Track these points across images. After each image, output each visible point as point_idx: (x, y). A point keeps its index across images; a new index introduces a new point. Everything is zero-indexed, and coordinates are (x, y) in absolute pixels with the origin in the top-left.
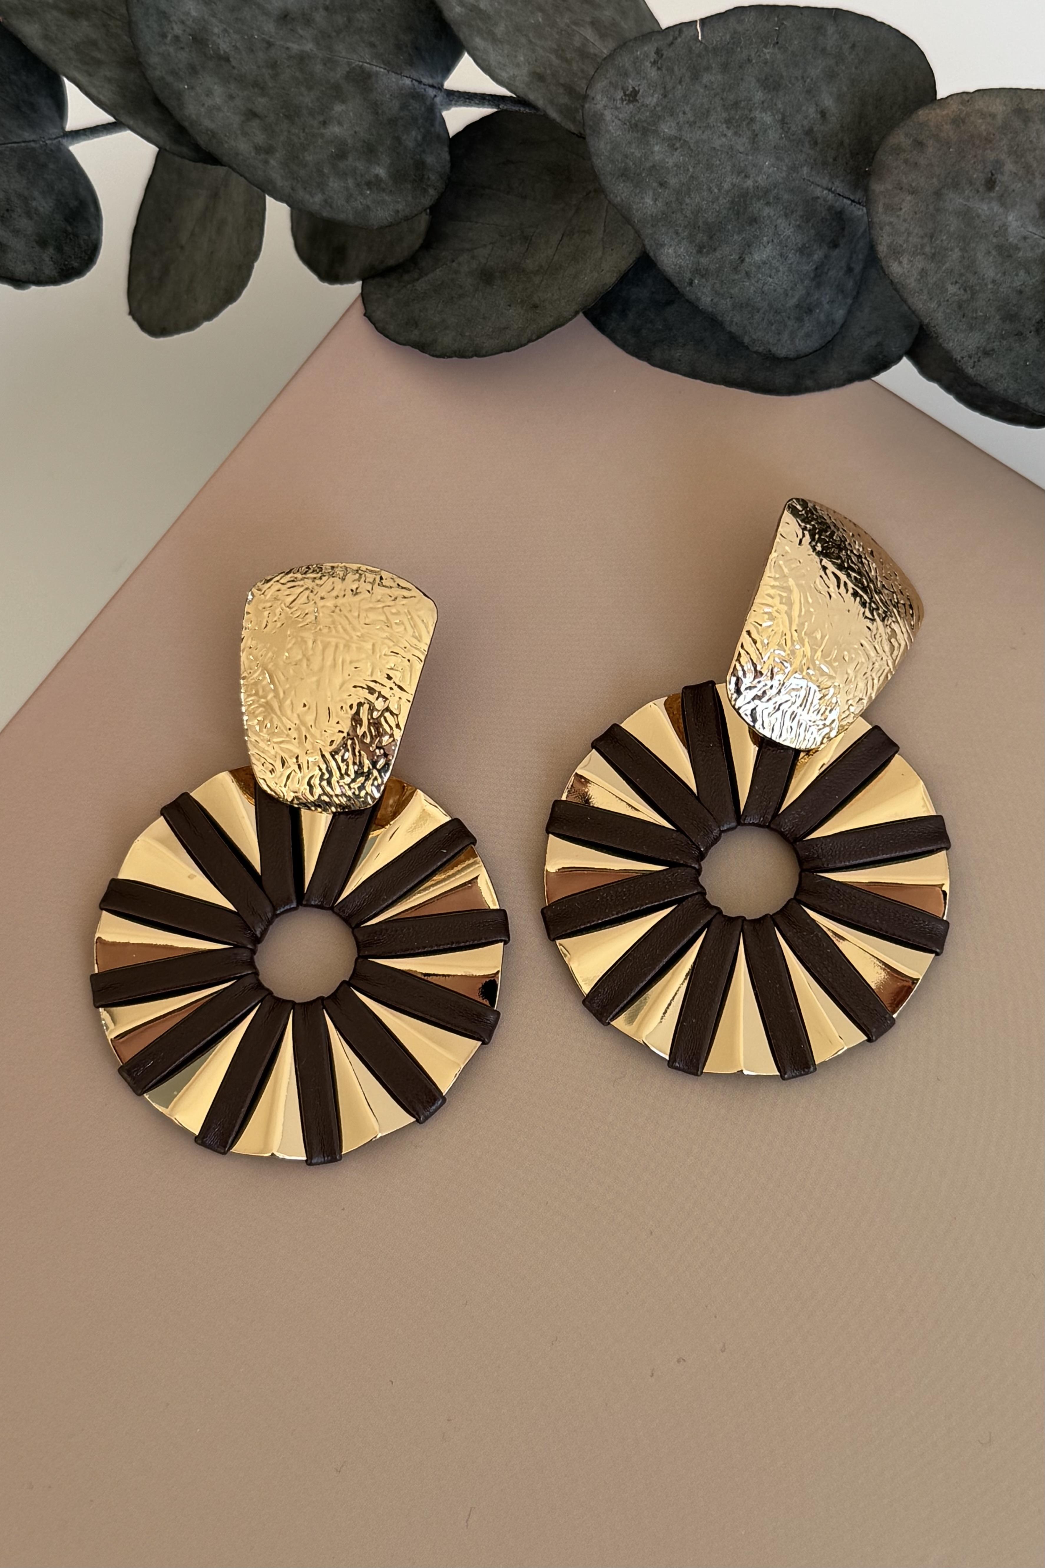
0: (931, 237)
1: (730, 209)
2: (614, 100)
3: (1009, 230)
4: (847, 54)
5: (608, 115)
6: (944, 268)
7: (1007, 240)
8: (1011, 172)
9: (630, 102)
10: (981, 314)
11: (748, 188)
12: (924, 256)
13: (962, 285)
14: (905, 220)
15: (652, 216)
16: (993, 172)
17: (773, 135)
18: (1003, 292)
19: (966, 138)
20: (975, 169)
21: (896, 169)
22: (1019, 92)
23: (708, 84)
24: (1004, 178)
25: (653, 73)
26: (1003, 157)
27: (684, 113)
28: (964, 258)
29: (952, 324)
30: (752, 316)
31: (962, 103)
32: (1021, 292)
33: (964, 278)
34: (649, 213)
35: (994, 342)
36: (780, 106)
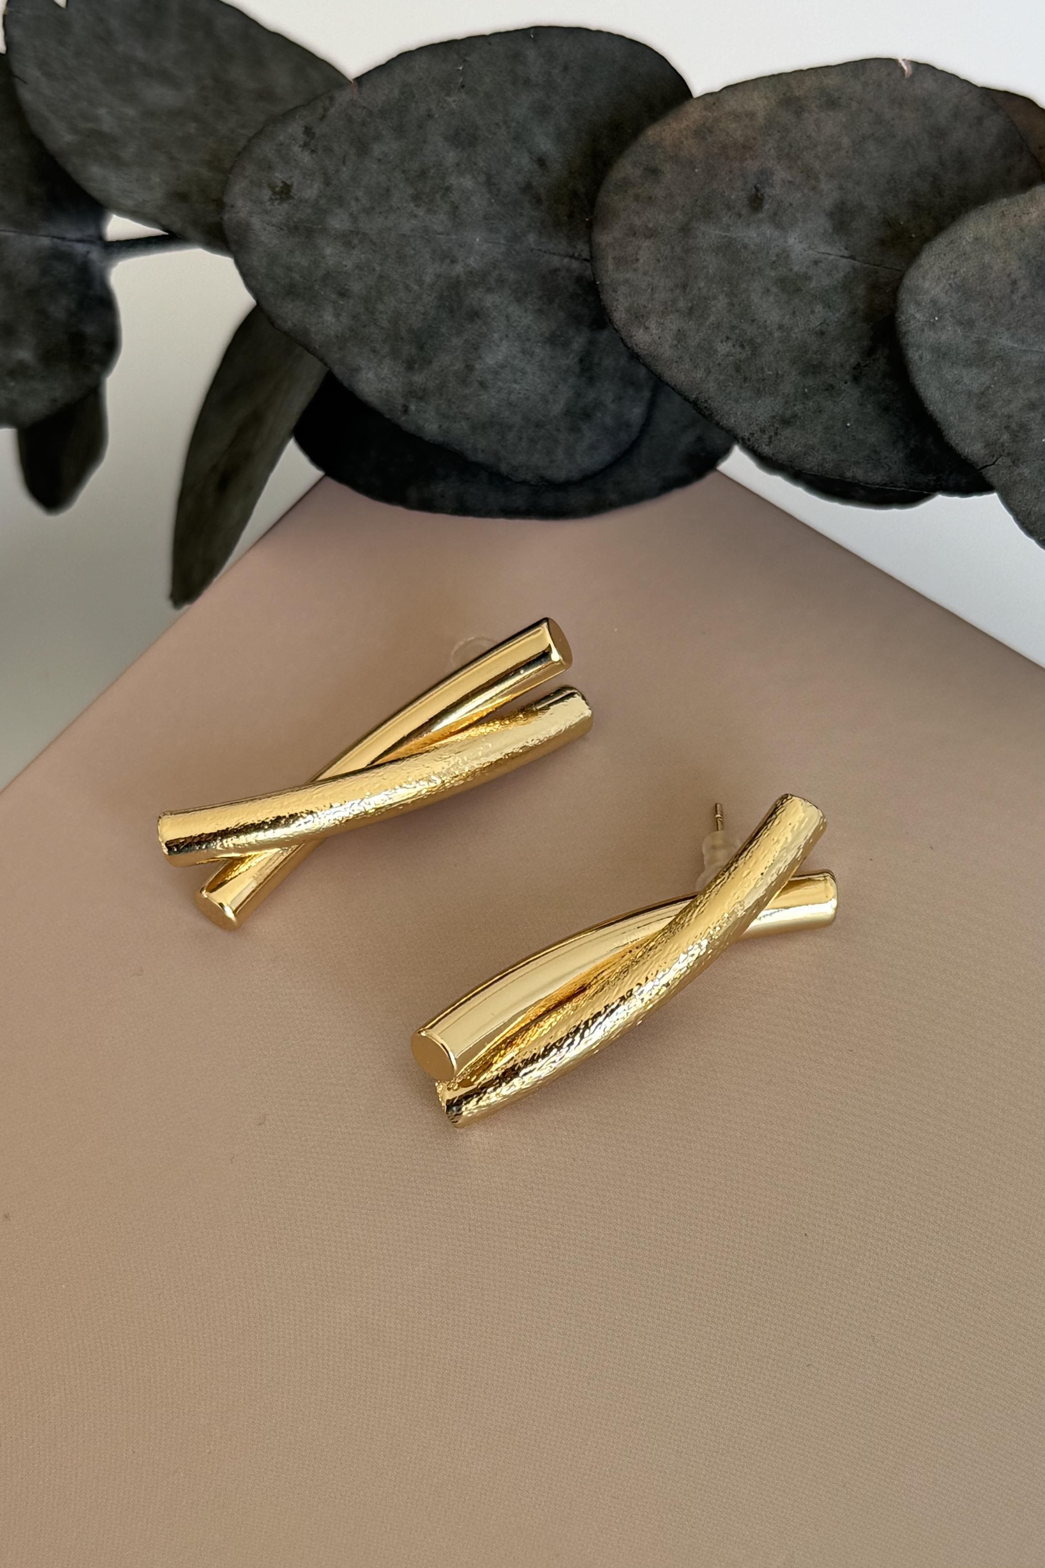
0: (684, 286)
1: (439, 307)
2: (261, 203)
3: (793, 256)
4: (559, 81)
5: (256, 222)
6: (708, 323)
7: (791, 270)
8: (783, 181)
9: (282, 200)
10: (770, 373)
11: (458, 276)
12: (677, 314)
13: (737, 340)
14: (645, 274)
15: (337, 336)
16: (758, 185)
17: (479, 202)
18: (797, 338)
19: (716, 151)
20: (733, 188)
21: (624, 210)
22: (784, 77)
23: (381, 157)
24: (774, 192)
25: (306, 158)
26: (770, 165)
27: (357, 199)
28: (733, 305)
29: (730, 393)
30: (503, 437)
31: (705, 109)
32: (822, 333)
33: (737, 331)
34: (332, 333)
35: (794, 405)
36: (481, 164)
